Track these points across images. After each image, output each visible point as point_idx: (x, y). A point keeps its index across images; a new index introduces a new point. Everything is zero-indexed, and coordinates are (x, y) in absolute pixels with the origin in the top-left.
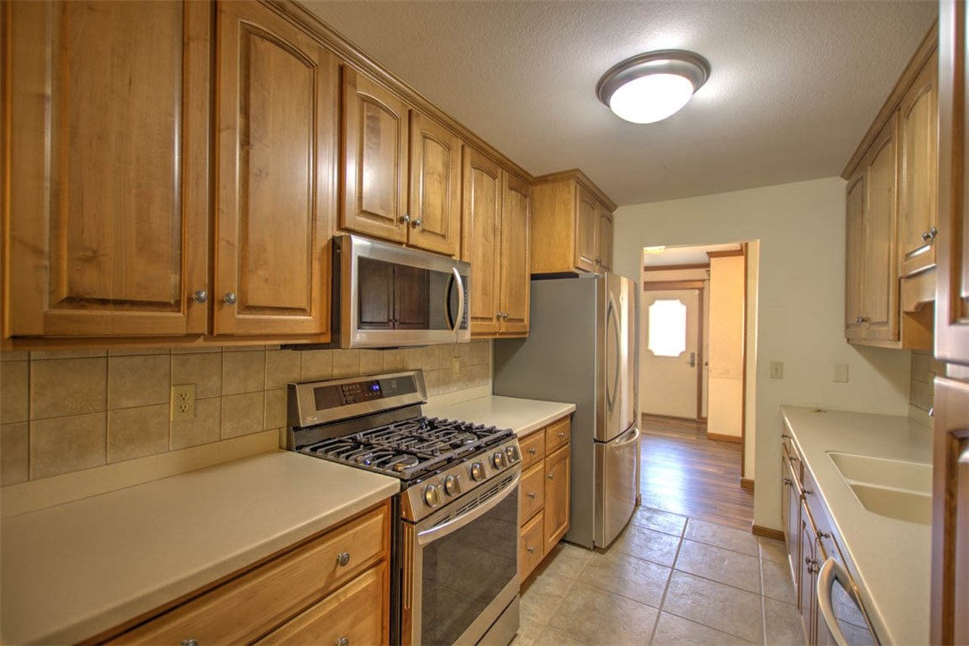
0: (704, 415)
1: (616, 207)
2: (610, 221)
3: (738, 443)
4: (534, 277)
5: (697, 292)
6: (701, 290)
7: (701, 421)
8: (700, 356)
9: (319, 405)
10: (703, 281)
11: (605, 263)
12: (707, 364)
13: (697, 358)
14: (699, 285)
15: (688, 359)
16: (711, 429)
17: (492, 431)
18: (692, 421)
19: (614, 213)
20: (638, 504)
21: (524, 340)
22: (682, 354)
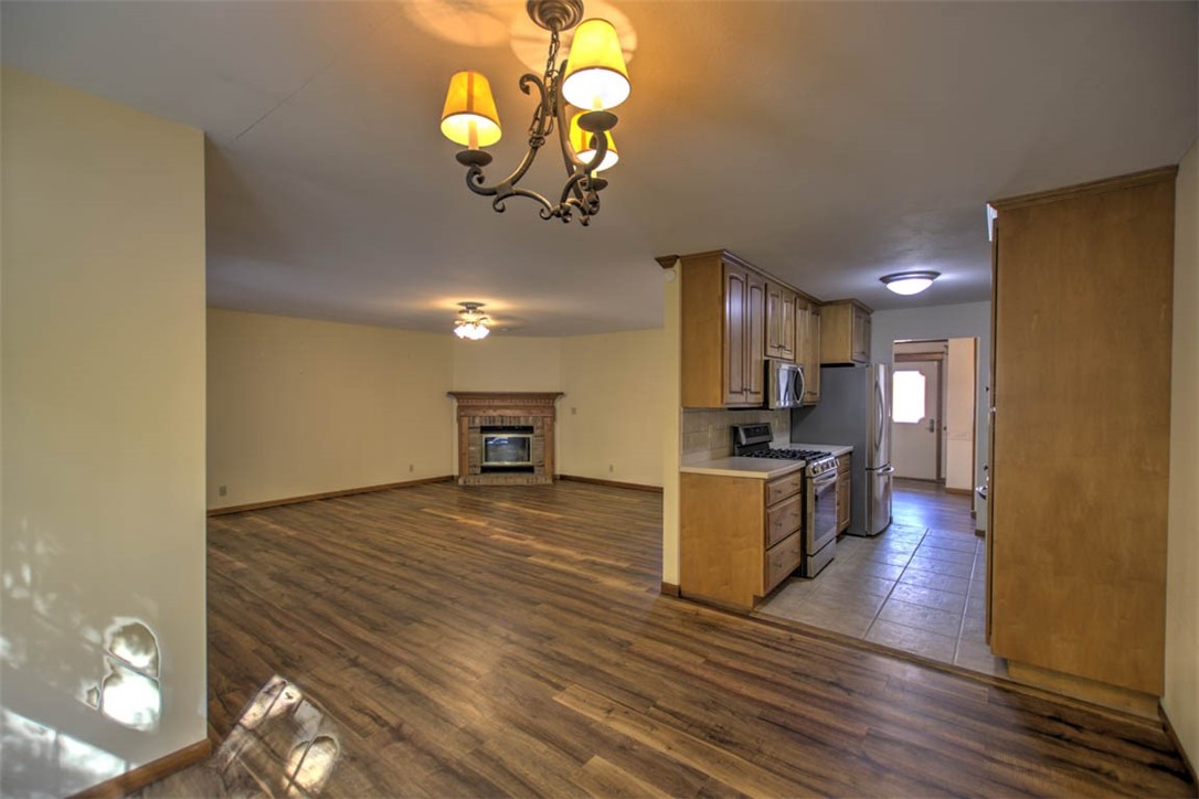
0: (943, 476)
1: (872, 311)
2: (869, 322)
3: (969, 494)
4: (823, 366)
5: (936, 363)
6: (940, 362)
7: (939, 482)
8: (939, 422)
9: (748, 436)
10: (942, 353)
11: (866, 353)
12: (945, 428)
13: (936, 423)
14: (939, 356)
15: (928, 425)
16: (949, 485)
17: (819, 453)
18: (933, 481)
19: (872, 316)
20: (891, 522)
21: (814, 406)
22: (921, 420)
